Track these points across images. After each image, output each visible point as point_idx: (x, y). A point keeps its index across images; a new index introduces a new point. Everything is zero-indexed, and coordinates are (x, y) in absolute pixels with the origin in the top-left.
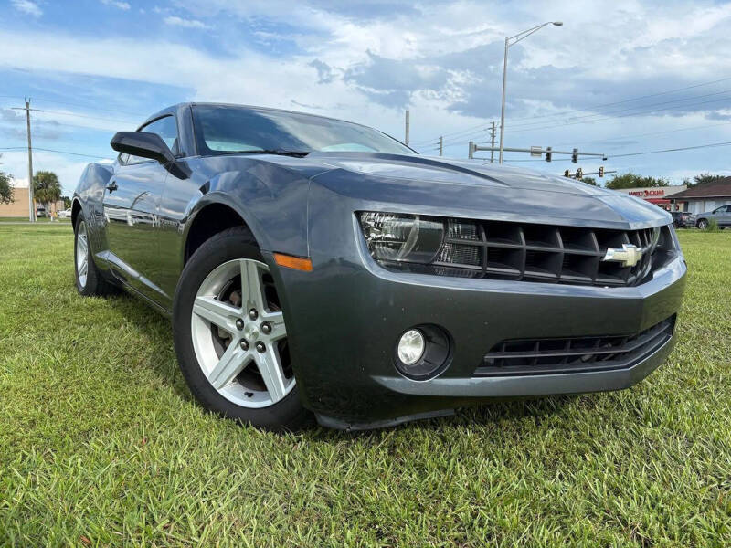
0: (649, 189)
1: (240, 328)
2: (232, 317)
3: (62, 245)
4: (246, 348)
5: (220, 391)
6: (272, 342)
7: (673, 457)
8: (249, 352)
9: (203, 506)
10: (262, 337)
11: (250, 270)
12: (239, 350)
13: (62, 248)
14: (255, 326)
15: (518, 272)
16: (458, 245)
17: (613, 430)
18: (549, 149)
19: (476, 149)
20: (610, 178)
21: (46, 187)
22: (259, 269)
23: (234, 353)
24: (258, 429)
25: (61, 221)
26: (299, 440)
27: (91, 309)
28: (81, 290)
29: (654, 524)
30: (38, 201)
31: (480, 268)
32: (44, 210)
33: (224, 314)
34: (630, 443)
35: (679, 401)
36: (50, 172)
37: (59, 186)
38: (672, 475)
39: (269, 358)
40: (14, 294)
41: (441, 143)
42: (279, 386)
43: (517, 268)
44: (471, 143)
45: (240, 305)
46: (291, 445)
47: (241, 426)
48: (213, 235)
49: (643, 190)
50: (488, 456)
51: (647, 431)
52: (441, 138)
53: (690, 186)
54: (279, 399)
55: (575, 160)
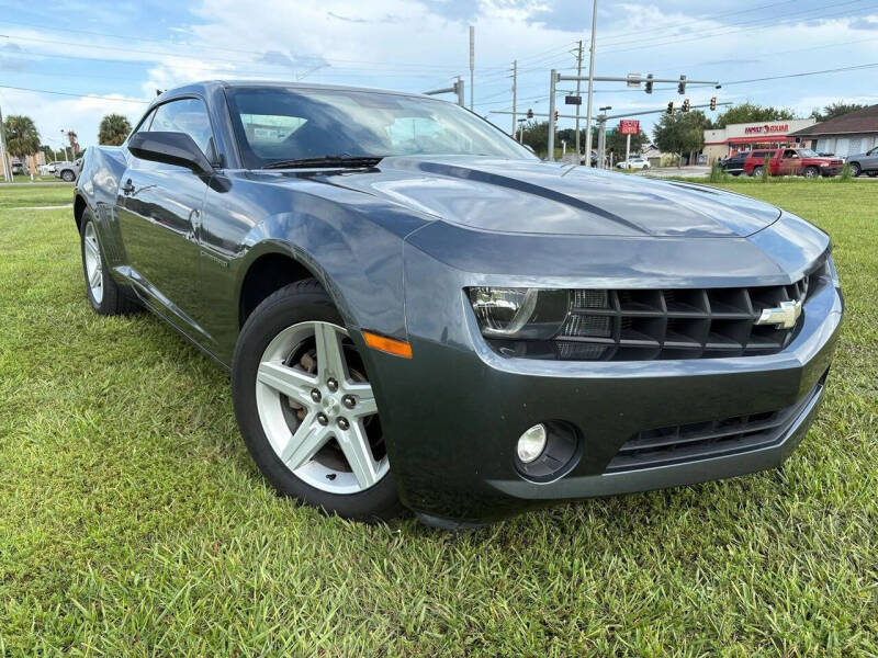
0: (770, 124)
1: (318, 399)
2: (305, 386)
3: (55, 224)
4: (325, 422)
5: (296, 472)
6: (357, 419)
7: (824, 542)
8: (329, 428)
9: (301, 638)
10: (345, 411)
11: (327, 335)
12: (317, 425)
13: (55, 230)
14: (336, 398)
15: (655, 343)
16: (587, 316)
17: (755, 507)
18: (650, 77)
19: (560, 78)
20: (722, 111)
21: (21, 136)
22: (338, 333)
23: (311, 428)
24: (345, 518)
25: (44, 179)
26: (396, 535)
27: (114, 337)
28: (98, 307)
29: (813, 645)
30: (12, 154)
31: (612, 341)
32: (20, 165)
33: (296, 383)
34: (776, 524)
35: (827, 458)
36: (23, 116)
37: (36, 134)
38: (827, 573)
39: (353, 437)
40: (14, 315)
41: (515, 69)
42: (367, 471)
43: (656, 339)
44: (553, 71)
45: (315, 372)
46: (387, 541)
47: (325, 516)
48: (278, 288)
49: (762, 124)
50: (616, 551)
51: (793, 507)
52: (515, 63)
53: (819, 118)
54: (368, 486)
55: (682, 90)
